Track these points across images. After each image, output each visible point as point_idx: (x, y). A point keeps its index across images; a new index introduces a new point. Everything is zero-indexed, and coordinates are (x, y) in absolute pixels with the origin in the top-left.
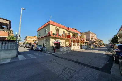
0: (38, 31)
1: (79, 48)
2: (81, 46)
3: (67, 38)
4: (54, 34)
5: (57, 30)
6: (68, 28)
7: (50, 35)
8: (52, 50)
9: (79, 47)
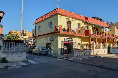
0: (35, 24)
1: (104, 51)
2: (109, 48)
3: (84, 36)
4: (64, 30)
5: (69, 23)
6: (87, 18)
7: (59, 32)
8: (61, 54)
9: (106, 50)
